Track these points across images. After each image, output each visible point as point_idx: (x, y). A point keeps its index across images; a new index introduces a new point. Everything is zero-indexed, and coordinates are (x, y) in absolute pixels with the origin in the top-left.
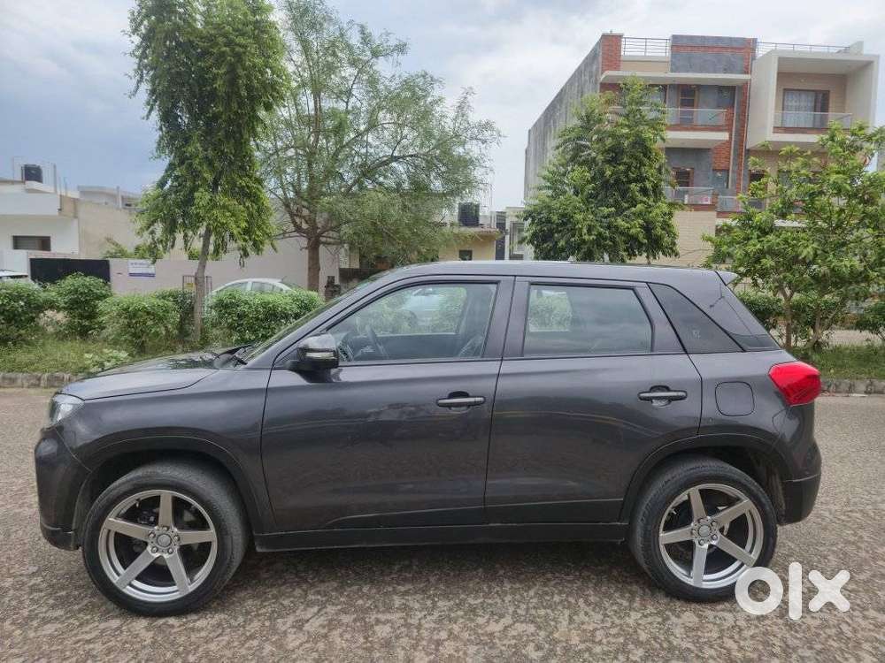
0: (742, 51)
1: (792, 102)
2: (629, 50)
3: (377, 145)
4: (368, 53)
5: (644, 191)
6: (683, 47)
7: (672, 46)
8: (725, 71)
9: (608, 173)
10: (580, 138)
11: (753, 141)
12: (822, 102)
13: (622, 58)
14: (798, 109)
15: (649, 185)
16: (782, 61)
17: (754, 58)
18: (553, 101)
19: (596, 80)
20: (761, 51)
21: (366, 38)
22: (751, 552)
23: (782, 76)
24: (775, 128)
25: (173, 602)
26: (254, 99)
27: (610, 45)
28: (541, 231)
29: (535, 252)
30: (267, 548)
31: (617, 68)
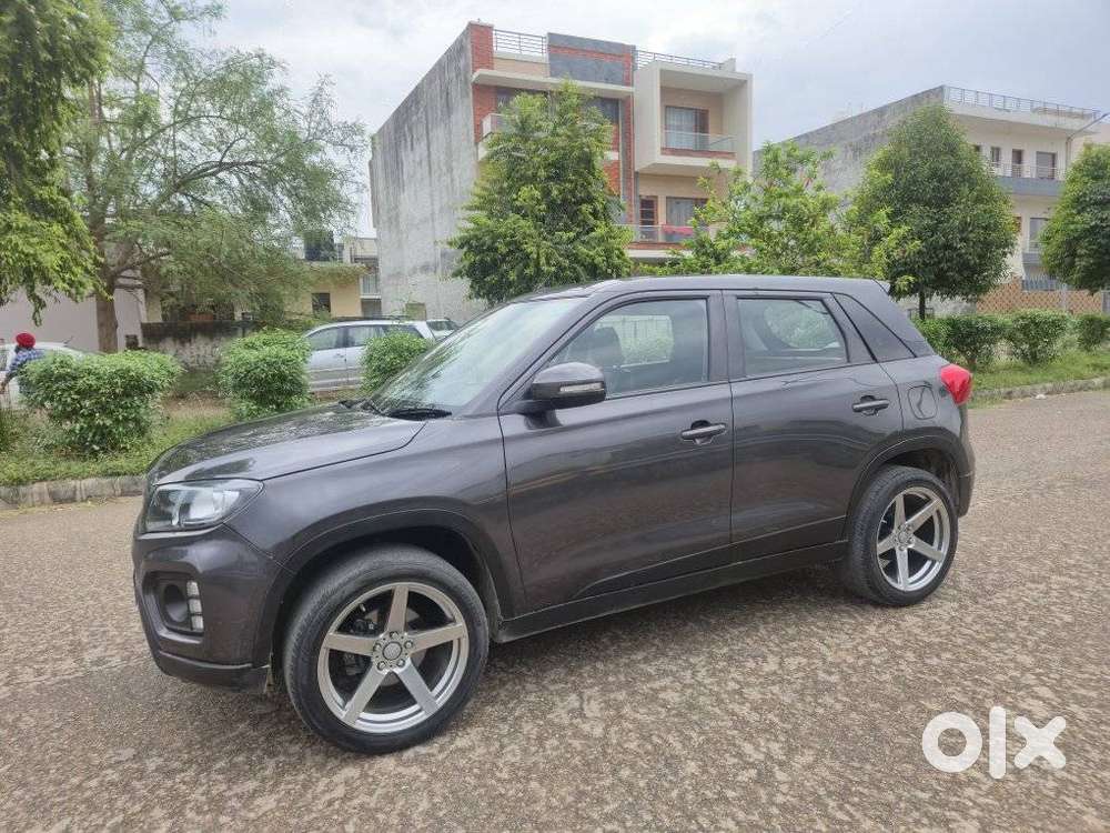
0: (620, 58)
1: (673, 121)
2: (501, 47)
3: (194, 148)
4: (165, 14)
5: (595, 214)
6: (563, 49)
7: (549, 46)
8: (607, 81)
9: (555, 193)
10: (515, 149)
11: (640, 164)
12: (702, 124)
13: (495, 55)
14: (679, 128)
15: (599, 207)
16: (663, 73)
17: (635, 68)
18: (406, 101)
19: (466, 79)
20: (641, 62)
22: (939, 548)
23: (665, 90)
24: (663, 149)
25: (418, 726)
26: (54, 68)
27: (478, 37)
28: (482, 261)
29: (471, 287)
31: (490, 67)
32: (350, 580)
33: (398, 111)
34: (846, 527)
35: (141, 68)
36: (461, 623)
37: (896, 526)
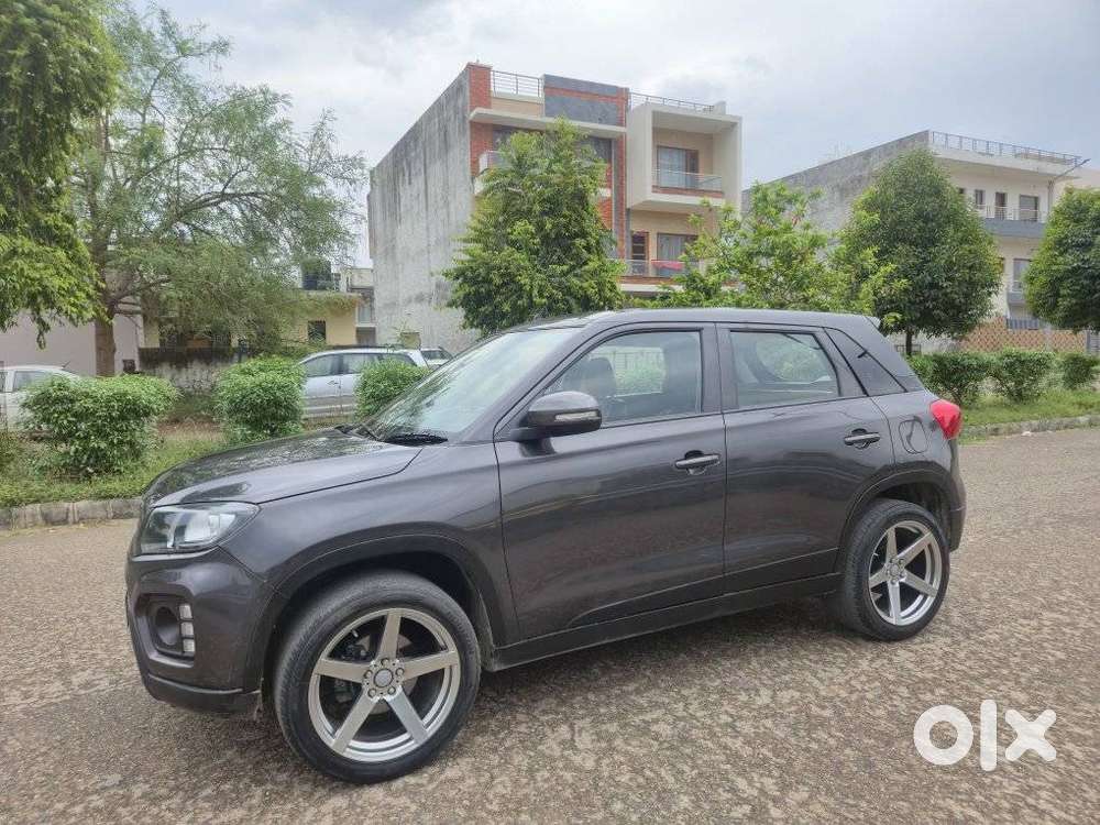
0: (614, 99)
1: (665, 159)
2: (500, 86)
4: (173, 49)
5: (588, 248)
6: (559, 89)
7: (545, 87)
8: (600, 121)
9: (549, 226)
10: (512, 184)
11: (632, 200)
12: (692, 162)
13: (493, 95)
14: (671, 167)
15: (593, 242)
16: (657, 116)
17: (627, 110)
18: (405, 138)
19: (464, 117)
20: (634, 103)
21: (169, 31)
22: (931, 583)
23: (657, 132)
24: (654, 186)
27: (476, 79)
28: (477, 292)
29: (466, 317)
30: (506, 664)
31: (488, 106)
32: (344, 604)
33: (396, 147)
34: (838, 559)
35: (147, 100)
36: (453, 651)
37: (888, 560)
